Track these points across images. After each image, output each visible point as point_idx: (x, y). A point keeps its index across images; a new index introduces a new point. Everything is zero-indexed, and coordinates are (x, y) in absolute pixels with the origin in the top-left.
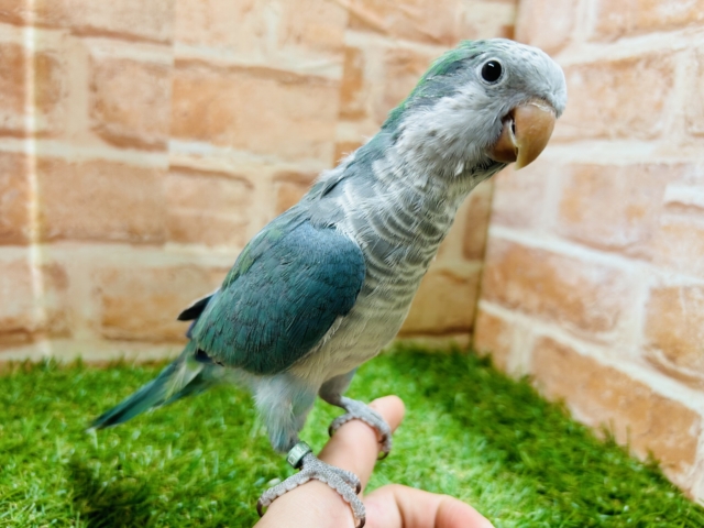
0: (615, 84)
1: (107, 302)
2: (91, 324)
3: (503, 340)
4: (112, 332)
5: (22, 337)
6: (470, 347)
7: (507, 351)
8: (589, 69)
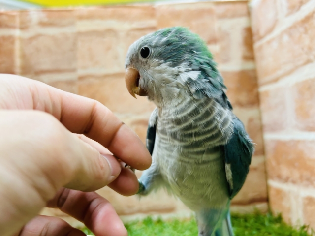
0: (306, 31)
3: (285, 203)
6: (269, 211)
7: (289, 210)
8: (290, 31)
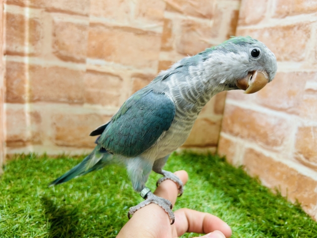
0: (284, 37)
1: (58, 129)
2: (50, 139)
3: (231, 150)
4: (60, 142)
5: (21, 143)
6: (216, 153)
7: (233, 154)
8: (272, 30)
